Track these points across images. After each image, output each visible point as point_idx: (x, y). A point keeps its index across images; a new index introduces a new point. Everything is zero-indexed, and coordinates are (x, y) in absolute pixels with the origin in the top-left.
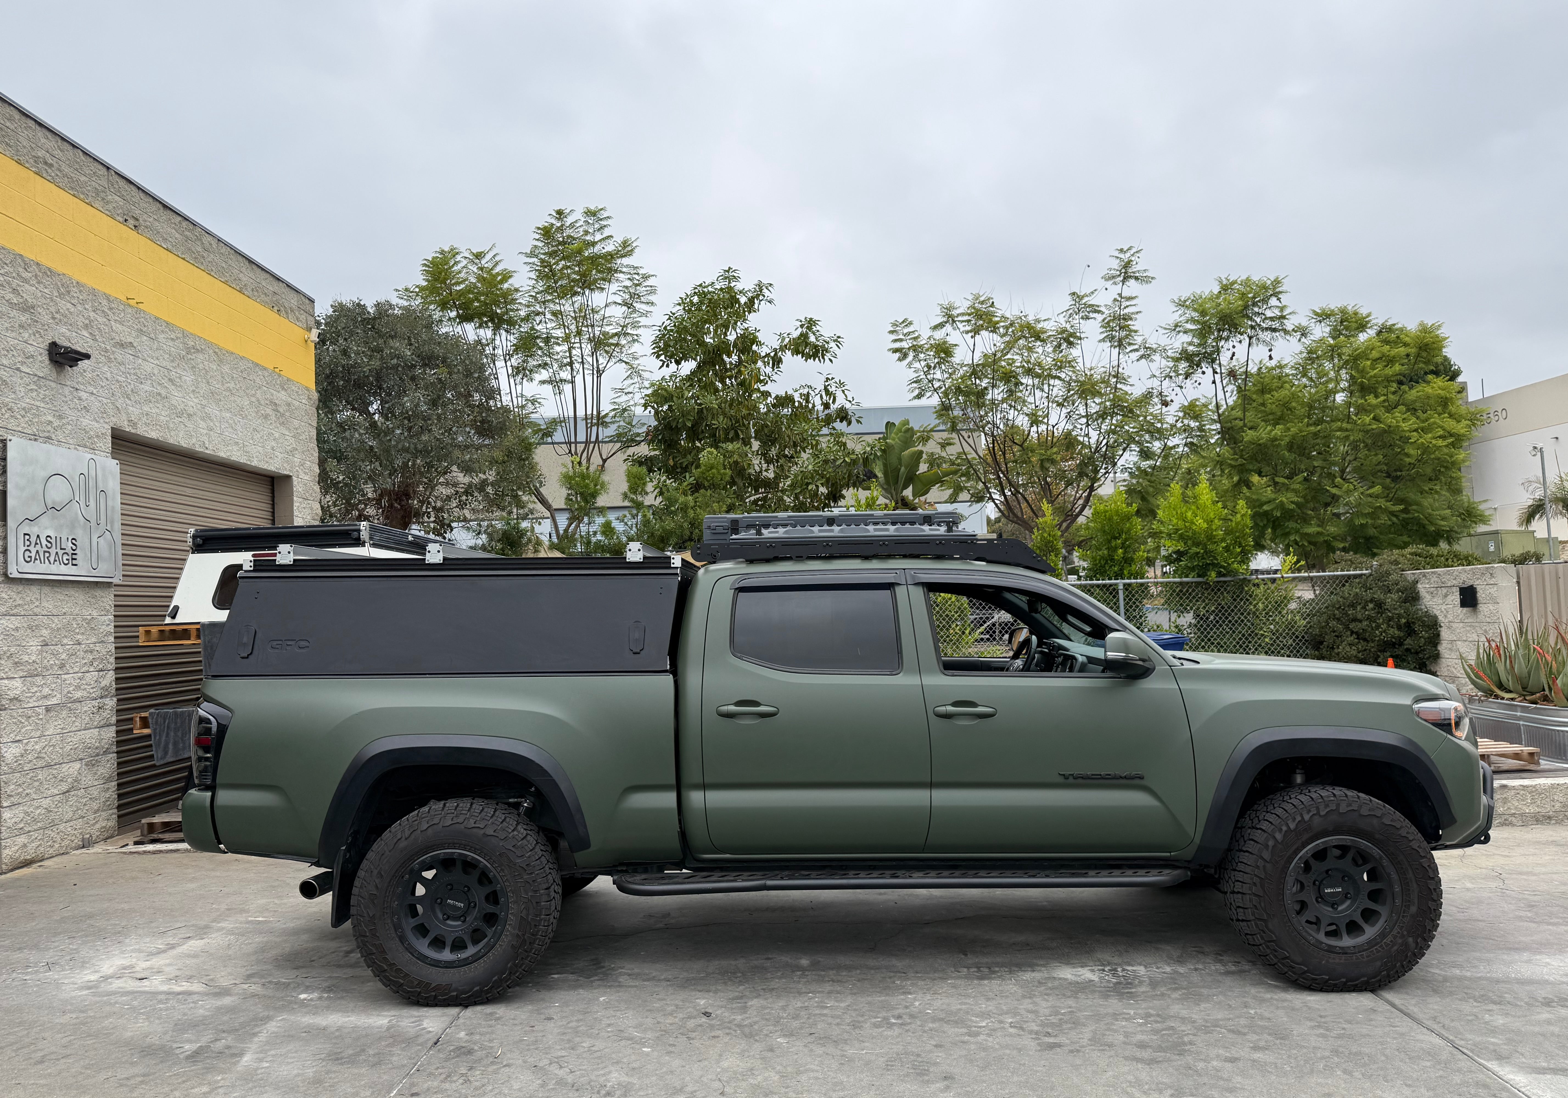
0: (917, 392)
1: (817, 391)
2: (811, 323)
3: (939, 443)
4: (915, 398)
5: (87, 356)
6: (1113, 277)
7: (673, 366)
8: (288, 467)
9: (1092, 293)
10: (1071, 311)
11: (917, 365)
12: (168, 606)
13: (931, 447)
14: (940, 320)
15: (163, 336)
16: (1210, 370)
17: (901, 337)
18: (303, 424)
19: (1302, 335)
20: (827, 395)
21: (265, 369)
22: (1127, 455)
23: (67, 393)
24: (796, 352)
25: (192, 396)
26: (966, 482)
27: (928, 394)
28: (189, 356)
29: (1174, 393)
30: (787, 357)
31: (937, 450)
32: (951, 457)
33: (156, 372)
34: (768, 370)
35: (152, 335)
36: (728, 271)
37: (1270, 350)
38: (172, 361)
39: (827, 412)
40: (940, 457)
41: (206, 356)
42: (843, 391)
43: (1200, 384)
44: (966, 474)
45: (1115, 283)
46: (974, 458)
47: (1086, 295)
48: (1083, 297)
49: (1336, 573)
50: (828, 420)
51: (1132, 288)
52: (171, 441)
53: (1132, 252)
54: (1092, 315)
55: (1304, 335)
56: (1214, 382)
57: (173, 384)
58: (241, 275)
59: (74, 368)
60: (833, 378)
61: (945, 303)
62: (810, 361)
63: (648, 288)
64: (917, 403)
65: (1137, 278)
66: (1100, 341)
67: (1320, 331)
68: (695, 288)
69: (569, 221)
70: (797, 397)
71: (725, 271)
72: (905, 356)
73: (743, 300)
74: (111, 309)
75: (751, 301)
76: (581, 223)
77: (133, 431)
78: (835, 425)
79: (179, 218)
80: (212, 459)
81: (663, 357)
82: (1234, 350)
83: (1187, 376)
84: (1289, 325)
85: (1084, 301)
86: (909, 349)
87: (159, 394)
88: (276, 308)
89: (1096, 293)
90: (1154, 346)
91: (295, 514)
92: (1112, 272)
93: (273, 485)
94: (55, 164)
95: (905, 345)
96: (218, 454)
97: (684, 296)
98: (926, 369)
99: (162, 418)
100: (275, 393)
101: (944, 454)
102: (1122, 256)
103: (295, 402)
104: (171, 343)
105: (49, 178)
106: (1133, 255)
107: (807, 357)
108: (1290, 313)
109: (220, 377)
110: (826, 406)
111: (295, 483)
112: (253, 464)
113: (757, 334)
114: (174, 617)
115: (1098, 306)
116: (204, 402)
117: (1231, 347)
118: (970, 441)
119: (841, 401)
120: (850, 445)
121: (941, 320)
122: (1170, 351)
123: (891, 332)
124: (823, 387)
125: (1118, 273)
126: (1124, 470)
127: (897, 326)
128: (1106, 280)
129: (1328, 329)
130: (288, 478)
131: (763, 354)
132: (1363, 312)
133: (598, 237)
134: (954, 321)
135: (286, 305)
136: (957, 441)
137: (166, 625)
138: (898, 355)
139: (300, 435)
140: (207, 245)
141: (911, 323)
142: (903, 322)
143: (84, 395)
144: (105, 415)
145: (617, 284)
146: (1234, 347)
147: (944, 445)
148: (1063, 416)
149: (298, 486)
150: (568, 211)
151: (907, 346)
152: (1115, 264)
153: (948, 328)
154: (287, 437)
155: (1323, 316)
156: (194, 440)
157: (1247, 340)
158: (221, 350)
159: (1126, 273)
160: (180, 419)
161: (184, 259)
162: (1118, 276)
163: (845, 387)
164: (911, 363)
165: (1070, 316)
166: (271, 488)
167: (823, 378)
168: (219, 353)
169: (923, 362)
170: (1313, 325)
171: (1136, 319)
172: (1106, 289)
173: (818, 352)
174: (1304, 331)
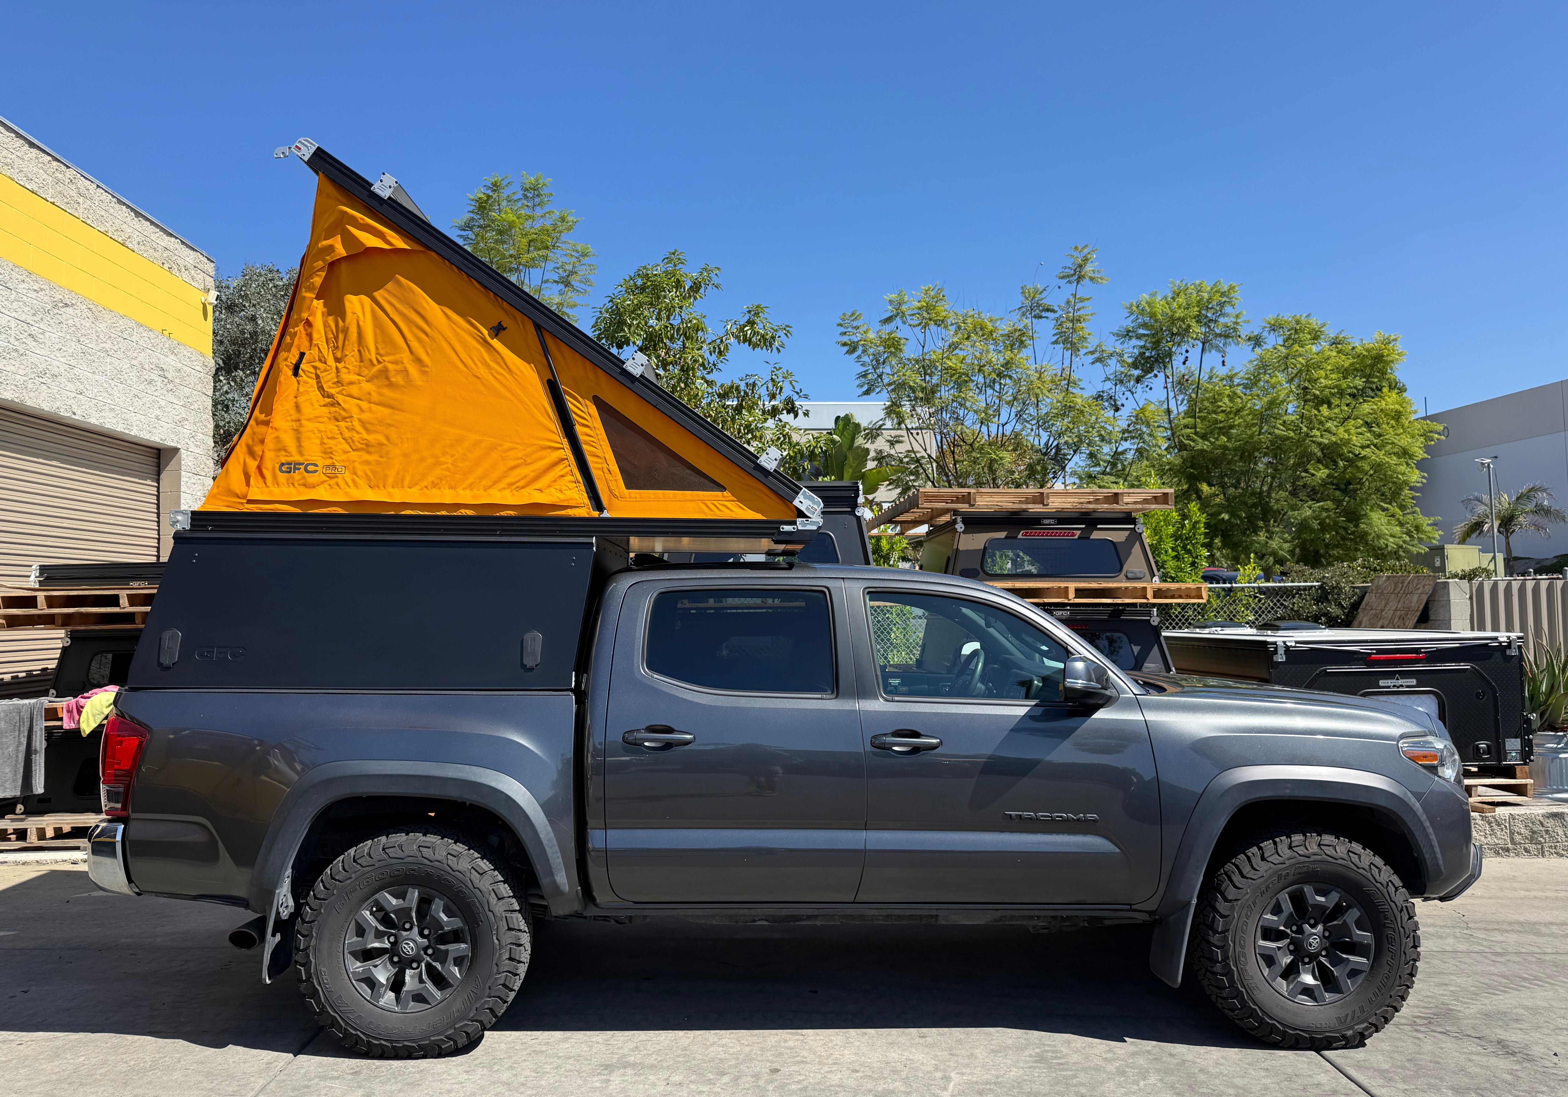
0: (866, 387)
1: (763, 381)
2: (758, 310)
3: (888, 441)
4: (864, 394)
6: (1068, 276)
8: (175, 439)
9: (1045, 290)
10: (1024, 309)
11: (866, 359)
13: (881, 444)
14: (890, 313)
15: (24, 285)
16: (1162, 374)
17: (850, 330)
18: (195, 392)
20: (773, 385)
21: (151, 330)
22: (1076, 458)
24: (743, 340)
25: (58, 355)
26: (914, 481)
27: (878, 390)
28: (56, 311)
29: (1125, 397)
30: (734, 345)
31: (886, 448)
32: (900, 455)
33: (13, 326)
34: (713, 358)
36: (674, 254)
37: (1223, 357)
38: (34, 315)
39: (773, 403)
40: (889, 455)
41: (78, 312)
42: (791, 382)
43: (1151, 389)
44: (916, 473)
45: (1069, 282)
46: (923, 457)
47: (1038, 293)
48: (1035, 295)
49: (1286, 584)
50: (774, 412)
51: (1085, 288)
52: (29, 403)
53: (1087, 251)
54: (1044, 314)
55: (1257, 344)
56: (1166, 387)
57: (35, 340)
58: (124, 226)
60: (780, 369)
61: (894, 297)
62: (758, 350)
64: (865, 398)
65: (1091, 281)
66: (1052, 343)
67: (1274, 341)
68: (639, 270)
69: (506, 193)
70: (743, 387)
71: (671, 253)
72: (854, 350)
73: (689, 283)
75: (697, 285)
78: (781, 417)
79: (49, 158)
80: (81, 425)
82: (1187, 355)
83: (1138, 380)
84: (1242, 333)
85: (1036, 299)
86: (858, 342)
88: (166, 266)
89: (1049, 290)
90: (1110, 350)
91: (183, 489)
92: (1067, 270)
93: (159, 458)
95: (854, 338)
96: (88, 420)
97: (627, 278)
98: (874, 362)
99: (18, 377)
100: (162, 357)
101: (892, 452)
102: (1076, 254)
103: (186, 368)
104: (34, 295)
106: (1088, 254)
107: (755, 346)
108: (1243, 321)
109: (94, 336)
110: (773, 397)
111: (183, 456)
112: (132, 433)
113: (703, 320)
115: (1051, 305)
116: (73, 363)
117: (1184, 352)
118: (919, 438)
119: (788, 392)
120: (795, 438)
122: (1126, 356)
123: (840, 325)
124: (770, 377)
125: (1072, 272)
126: (1074, 473)
127: (846, 319)
128: (1060, 279)
129: (1281, 339)
130: (176, 450)
132: (1317, 322)
134: (904, 315)
135: (179, 261)
136: (906, 439)
138: (846, 348)
139: (192, 404)
140: (83, 190)
141: (859, 316)
142: (852, 315)
146: (1187, 351)
147: (892, 443)
148: (1013, 415)
149: (187, 459)
151: (856, 339)
152: (1068, 263)
153: (898, 322)
154: (175, 406)
155: (1274, 328)
156: (58, 404)
157: (1201, 345)
158: (96, 306)
159: (1077, 275)
160: (41, 380)
161: (53, 203)
162: (1072, 275)
163: (793, 378)
164: (859, 357)
165: (1024, 314)
166: (156, 460)
167: (770, 368)
168: (94, 309)
169: (871, 357)
170: (1265, 334)
171: (1089, 320)
172: (1059, 287)
173: (767, 342)
174: (1257, 341)
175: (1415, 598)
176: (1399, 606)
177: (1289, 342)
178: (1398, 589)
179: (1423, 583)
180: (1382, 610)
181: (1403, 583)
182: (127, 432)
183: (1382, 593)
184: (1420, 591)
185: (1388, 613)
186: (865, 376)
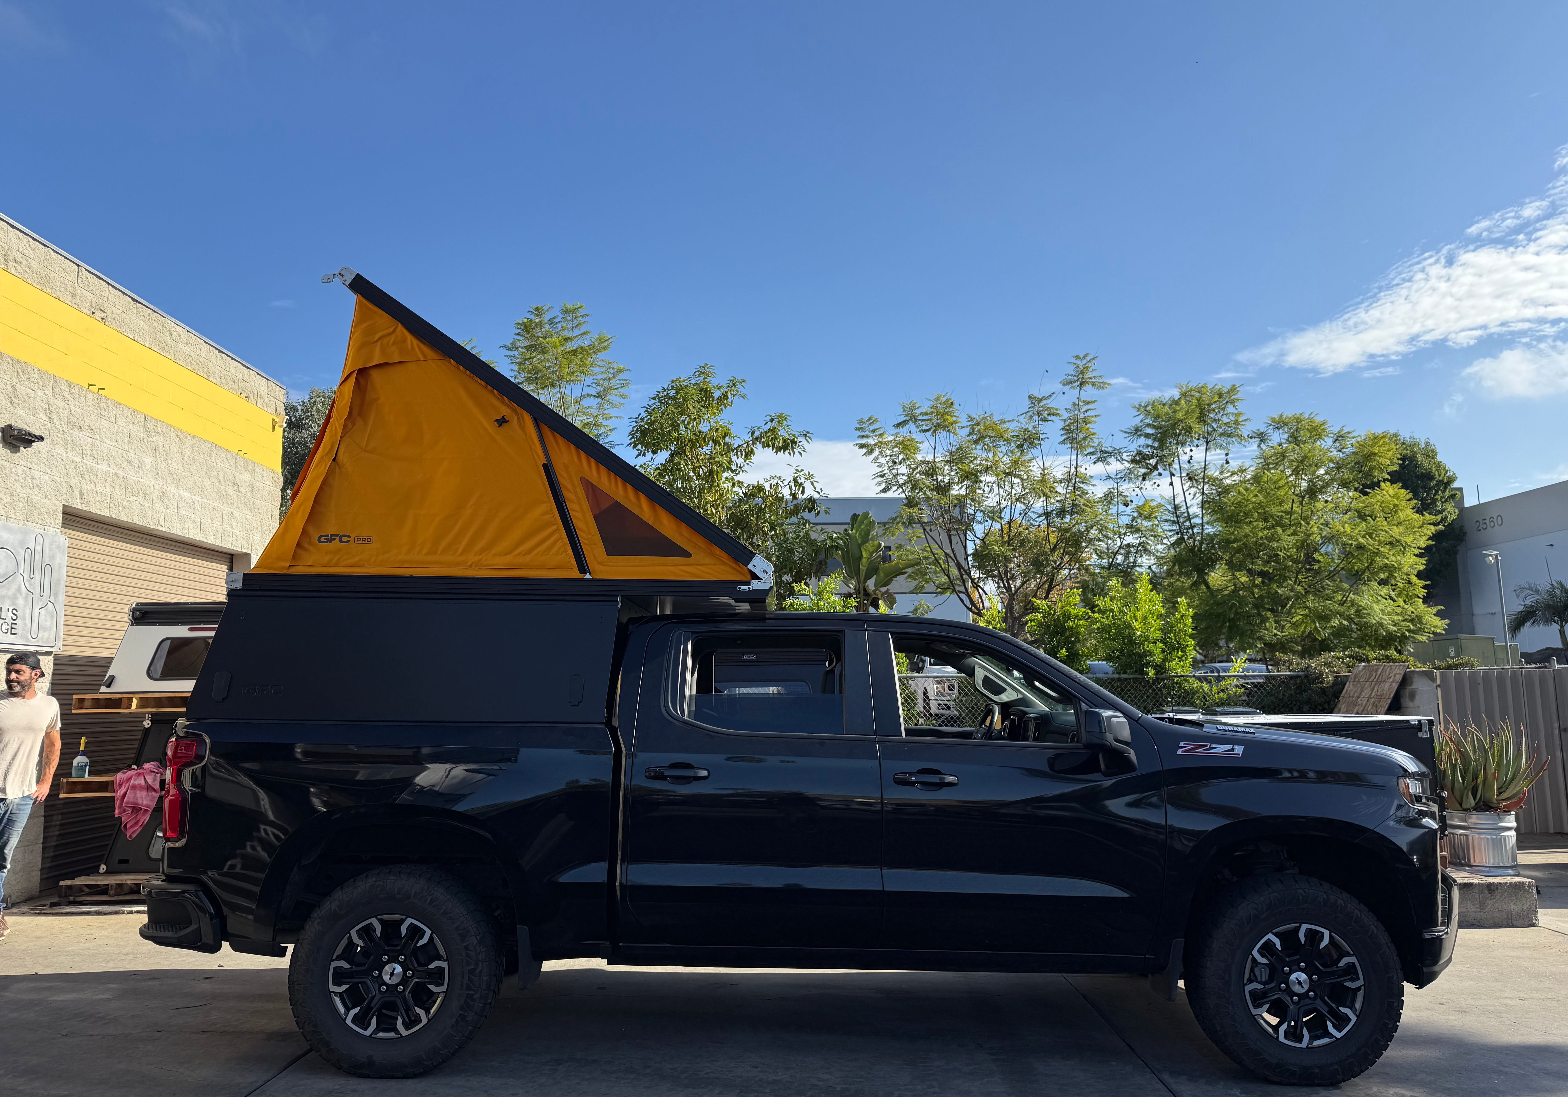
0: (883, 486)
1: (786, 483)
2: (781, 419)
4: (882, 491)
5: (41, 439)
6: (1071, 382)
7: (649, 455)
8: (245, 545)
9: (1050, 396)
10: (1031, 413)
11: (882, 460)
12: (105, 676)
14: (902, 419)
15: (124, 420)
16: (1167, 473)
17: (867, 433)
19: (1261, 441)
20: (796, 486)
21: (230, 452)
23: (20, 472)
24: (765, 445)
25: (150, 476)
28: (150, 439)
30: (758, 449)
33: (114, 454)
34: (740, 461)
35: (113, 420)
36: (704, 367)
37: (1227, 455)
38: (132, 444)
39: (795, 502)
42: (812, 483)
43: (1158, 486)
45: (1072, 388)
47: (1044, 398)
48: (1041, 400)
50: (796, 511)
51: (1089, 392)
52: (124, 518)
53: (1088, 358)
54: (1049, 418)
55: (1262, 441)
56: (1171, 484)
57: (131, 465)
58: (210, 364)
59: (29, 449)
60: (802, 470)
61: (907, 403)
62: (781, 454)
63: (622, 382)
64: (883, 495)
65: (1093, 385)
66: (1060, 443)
67: (1277, 438)
68: (673, 382)
69: (546, 318)
70: (767, 486)
71: (701, 367)
72: (871, 452)
73: (717, 394)
74: (71, 394)
75: (725, 396)
76: (559, 319)
77: (85, 509)
78: (803, 514)
79: (149, 311)
80: (169, 536)
81: (639, 447)
82: (1192, 454)
83: (1145, 478)
84: (1245, 431)
85: (1041, 404)
86: (875, 445)
87: (116, 474)
88: (244, 395)
89: (1054, 396)
90: (1110, 450)
92: (1070, 377)
93: (232, 562)
94: (24, 262)
95: (871, 441)
96: (175, 532)
97: (661, 390)
98: (890, 464)
100: (238, 474)
102: (1078, 362)
103: (258, 483)
104: (131, 427)
105: (17, 274)
106: (1089, 361)
107: (779, 449)
108: (1245, 420)
109: (180, 459)
110: (794, 496)
111: (253, 560)
112: (209, 542)
113: (730, 426)
114: (109, 686)
115: (1057, 409)
116: (162, 482)
117: (1188, 452)
119: (809, 492)
120: (813, 534)
121: (905, 419)
122: (1125, 454)
123: (857, 429)
124: (792, 479)
125: (1076, 378)
127: (864, 423)
128: (1064, 385)
129: (1286, 436)
130: (247, 555)
131: (736, 446)
132: (1318, 419)
133: (576, 332)
134: (916, 420)
135: (255, 390)
137: (100, 693)
138: (864, 450)
139: (262, 515)
140: (175, 335)
141: (876, 420)
142: (869, 419)
143: (36, 474)
144: (57, 493)
145: (592, 378)
146: (1191, 451)
147: (909, 539)
150: (546, 308)
151: (873, 442)
152: (1071, 370)
153: (911, 426)
154: (249, 517)
155: (1279, 424)
156: (149, 518)
157: (1204, 444)
158: (183, 433)
159: (1080, 380)
160: (135, 498)
161: (151, 349)
162: (1075, 381)
163: (815, 479)
164: (876, 458)
165: (1031, 417)
166: (229, 564)
167: (792, 470)
168: (182, 436)
169: (888, 458)
170: (1270, 431)
171: (1095, 422)
172: (1064, 393)
173: (788, 446)
174: (1262, 437)
175: (1387, 685)
176: (1373, 694)
177: (1294, 439)
178: (1373, 677)
179: (1395, 672)
180: (1358, 697)
181: (1376, 671)
182: (205, 541)
183: (1358, 681)
184: (1391, 680)
185: (1363, 701)
186: (882, 476)
